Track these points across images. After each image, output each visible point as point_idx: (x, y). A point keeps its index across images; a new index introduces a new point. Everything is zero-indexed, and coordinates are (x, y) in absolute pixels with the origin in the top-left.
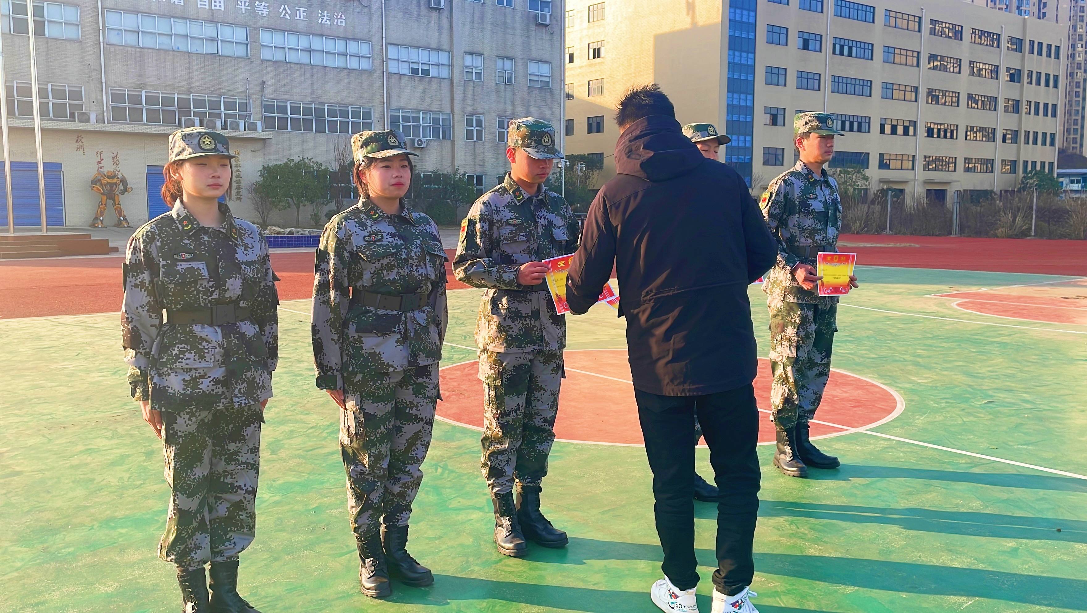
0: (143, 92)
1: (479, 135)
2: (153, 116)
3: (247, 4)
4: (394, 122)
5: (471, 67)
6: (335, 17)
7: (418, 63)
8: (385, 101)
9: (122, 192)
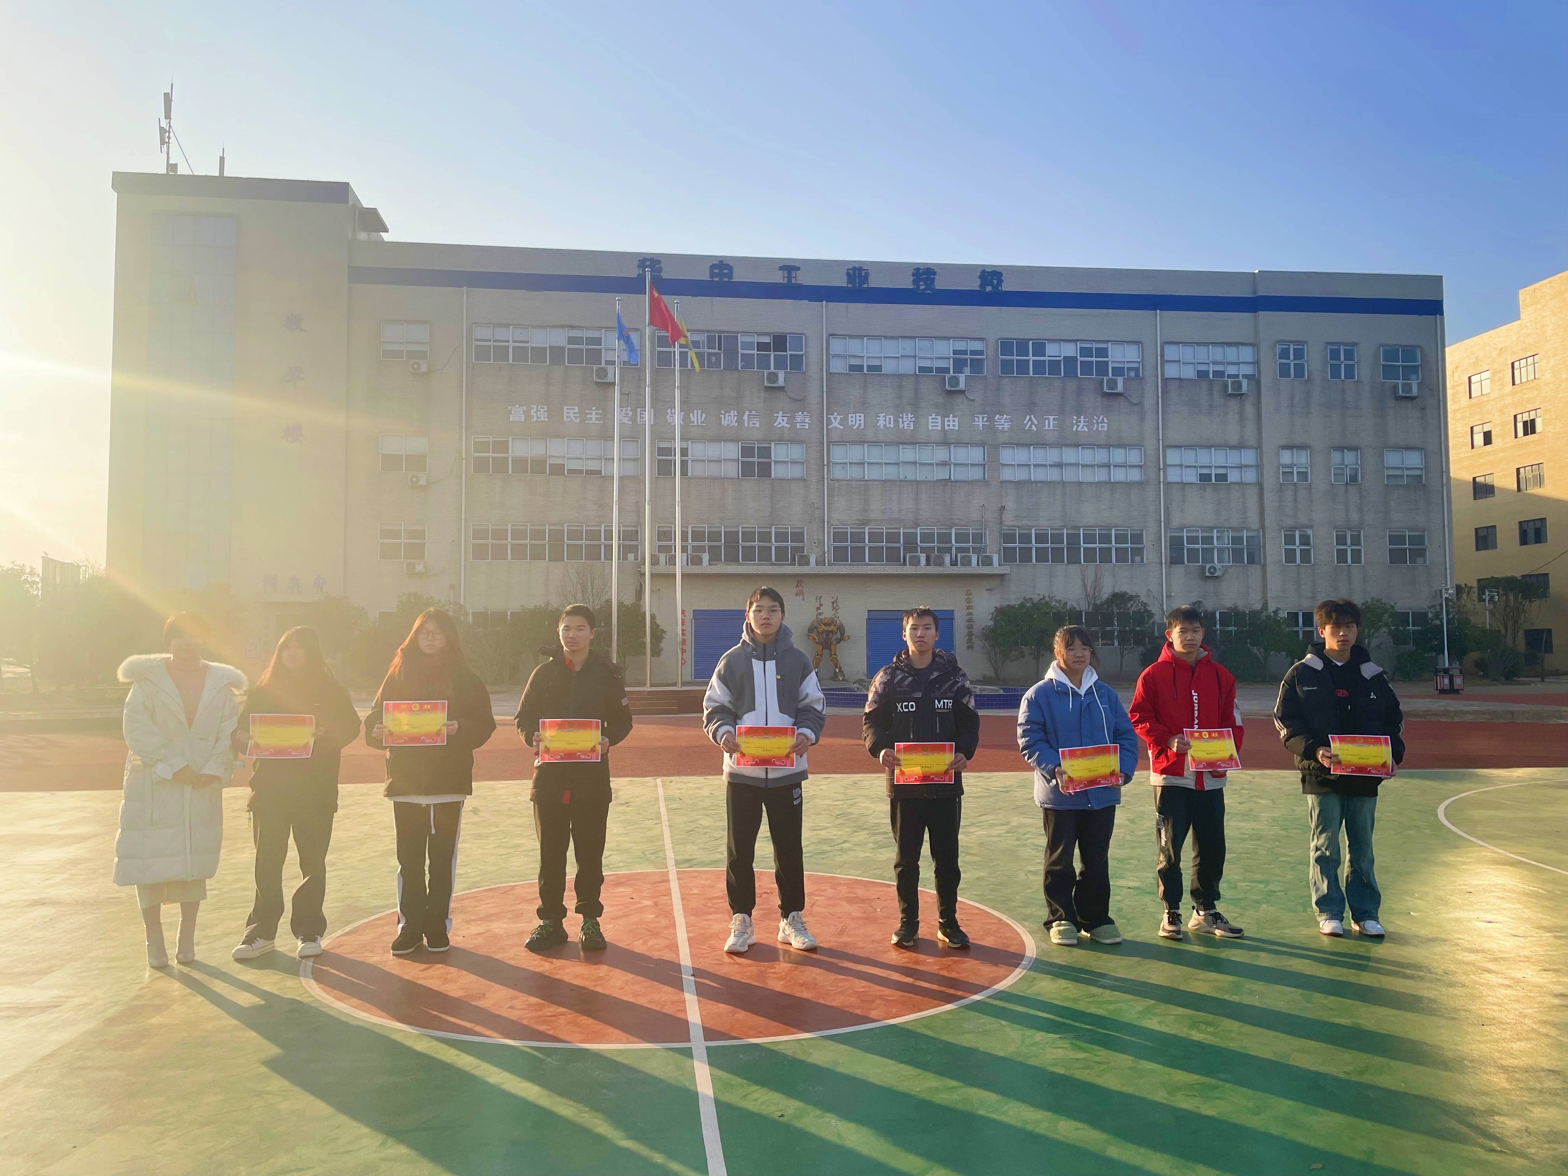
0: (867, 529)
1: (1306, 556)
2: (876, 556)
3: (986, 419)
4: (1176, 545)
5: (1291, 466)
6: (1095, 421)
7: (1211, 467)
8: (1162, 519)
9: (839, 641)
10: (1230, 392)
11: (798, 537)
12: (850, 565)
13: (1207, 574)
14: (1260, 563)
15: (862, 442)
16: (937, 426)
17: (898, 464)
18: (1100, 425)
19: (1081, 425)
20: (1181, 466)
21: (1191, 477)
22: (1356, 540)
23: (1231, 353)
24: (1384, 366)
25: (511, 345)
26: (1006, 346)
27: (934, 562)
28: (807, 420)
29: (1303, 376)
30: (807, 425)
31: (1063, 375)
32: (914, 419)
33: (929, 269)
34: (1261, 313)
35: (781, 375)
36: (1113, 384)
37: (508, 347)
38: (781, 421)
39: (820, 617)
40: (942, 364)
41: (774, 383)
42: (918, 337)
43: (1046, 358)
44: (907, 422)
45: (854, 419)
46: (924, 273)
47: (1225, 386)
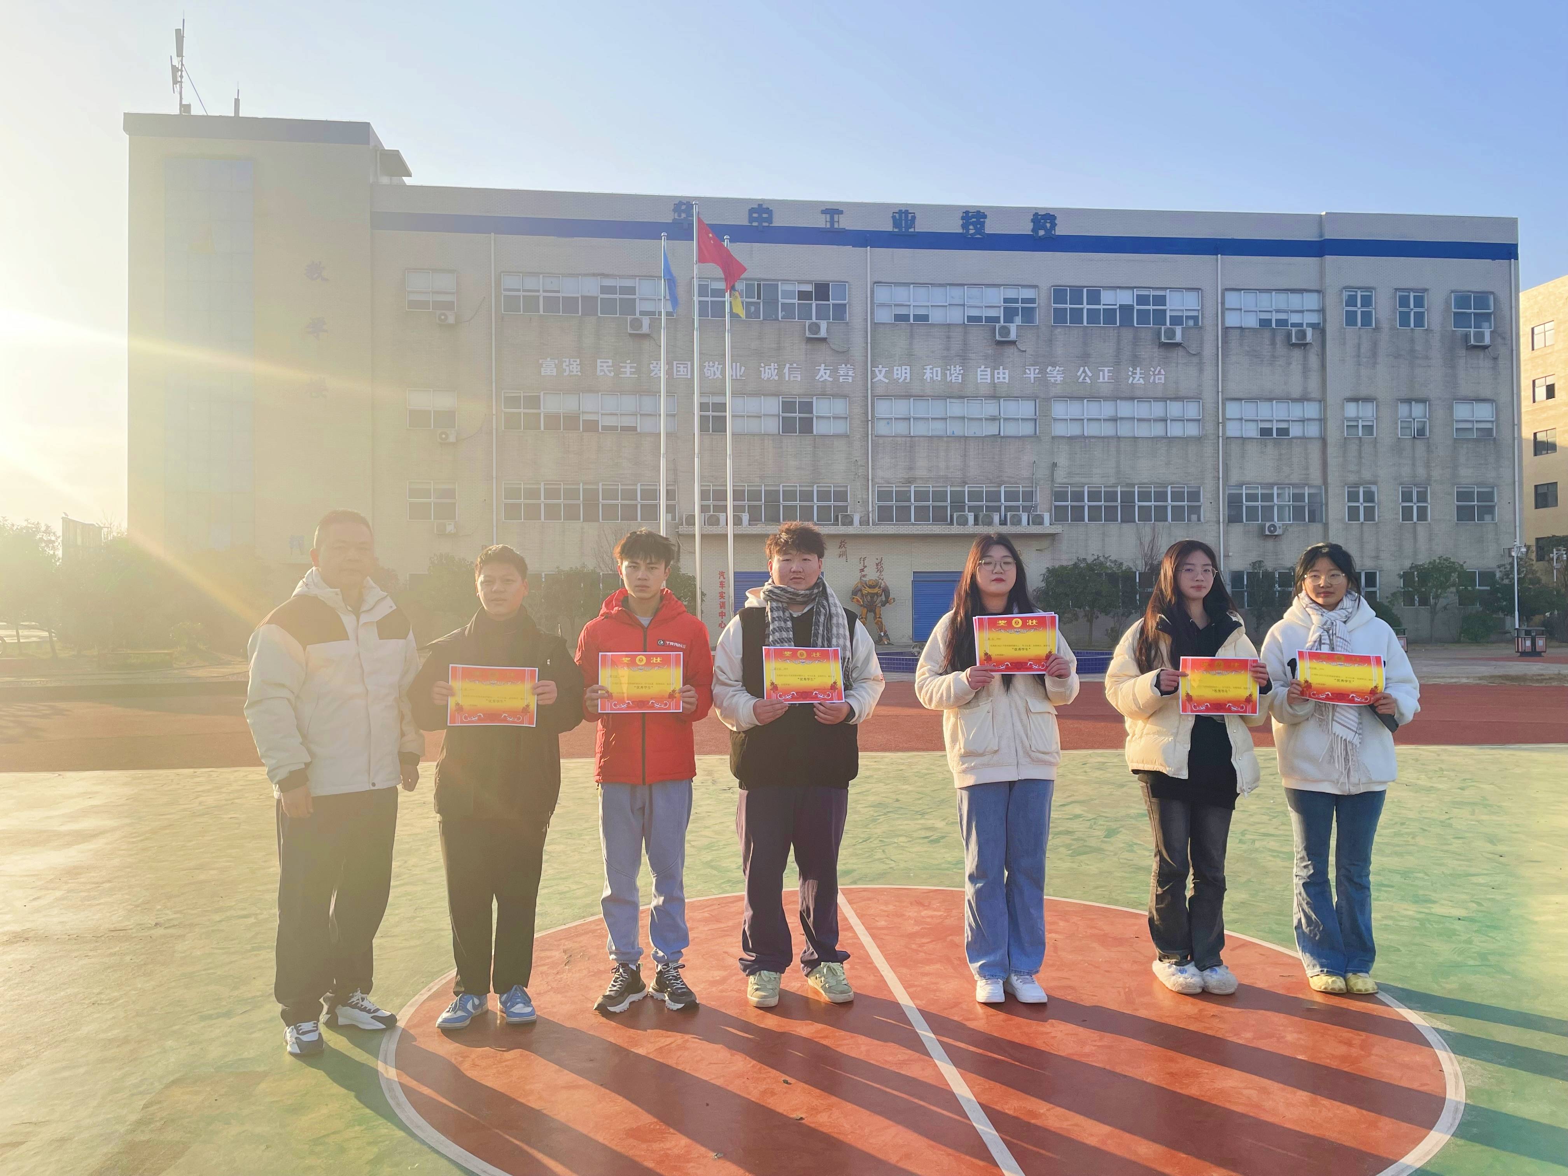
0: (912, 487)
1: (1370, 514)
2: (922, 514)
3: (1037, 371)
4: (1234, 502)
5: (1356, 419)
6: (1151, 373)
7: (1271, 421)
8: (1221, 476)
9: (884, 604)
10: (1294, 341)
11: (841, 496)
12: (894, 525)
13: (1267, 533)
14: (1321, 521)
15: (908, 396)
16: (987, 379)
17: (946, 419)
18: (1157, 377)
19: (1138, 376)
20: (1241, 419)
21: (1252, 431)
22: (1422, 497)
23: (1295, 301)
24: (1455, 313)
25: (542, 294)
26: (1059, 293)
27: (982, 522)
28: (850, 373)
29: (1370, 324)
30: (850, 378)
31: (1118, 324)
32: (962, 372)
33: (978, 212)
34: (1328, 258)
35: (823, 325)
36: (1171, 333)
37: (538, 297)
38: (824, 374)
39: (864, 579)
40: (992, 313)
41: (816, 334)
42: (966, 285)
43: (1101, 307)
44: (955, 374)
45: (899, 372)
46: (973, 217)
47: (1289, 335)
